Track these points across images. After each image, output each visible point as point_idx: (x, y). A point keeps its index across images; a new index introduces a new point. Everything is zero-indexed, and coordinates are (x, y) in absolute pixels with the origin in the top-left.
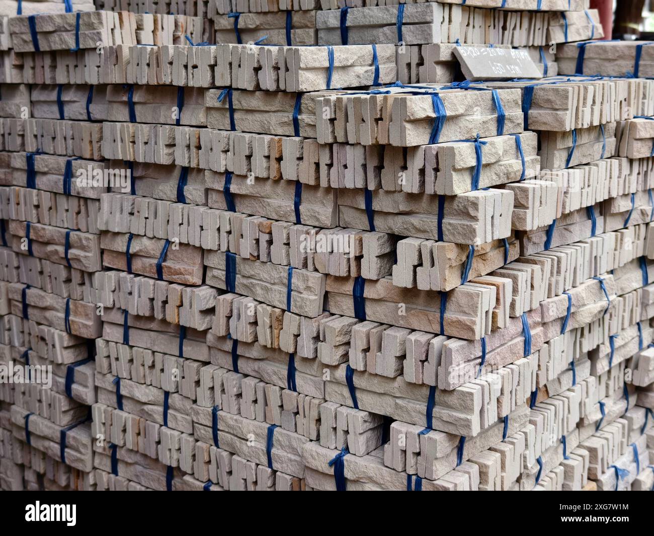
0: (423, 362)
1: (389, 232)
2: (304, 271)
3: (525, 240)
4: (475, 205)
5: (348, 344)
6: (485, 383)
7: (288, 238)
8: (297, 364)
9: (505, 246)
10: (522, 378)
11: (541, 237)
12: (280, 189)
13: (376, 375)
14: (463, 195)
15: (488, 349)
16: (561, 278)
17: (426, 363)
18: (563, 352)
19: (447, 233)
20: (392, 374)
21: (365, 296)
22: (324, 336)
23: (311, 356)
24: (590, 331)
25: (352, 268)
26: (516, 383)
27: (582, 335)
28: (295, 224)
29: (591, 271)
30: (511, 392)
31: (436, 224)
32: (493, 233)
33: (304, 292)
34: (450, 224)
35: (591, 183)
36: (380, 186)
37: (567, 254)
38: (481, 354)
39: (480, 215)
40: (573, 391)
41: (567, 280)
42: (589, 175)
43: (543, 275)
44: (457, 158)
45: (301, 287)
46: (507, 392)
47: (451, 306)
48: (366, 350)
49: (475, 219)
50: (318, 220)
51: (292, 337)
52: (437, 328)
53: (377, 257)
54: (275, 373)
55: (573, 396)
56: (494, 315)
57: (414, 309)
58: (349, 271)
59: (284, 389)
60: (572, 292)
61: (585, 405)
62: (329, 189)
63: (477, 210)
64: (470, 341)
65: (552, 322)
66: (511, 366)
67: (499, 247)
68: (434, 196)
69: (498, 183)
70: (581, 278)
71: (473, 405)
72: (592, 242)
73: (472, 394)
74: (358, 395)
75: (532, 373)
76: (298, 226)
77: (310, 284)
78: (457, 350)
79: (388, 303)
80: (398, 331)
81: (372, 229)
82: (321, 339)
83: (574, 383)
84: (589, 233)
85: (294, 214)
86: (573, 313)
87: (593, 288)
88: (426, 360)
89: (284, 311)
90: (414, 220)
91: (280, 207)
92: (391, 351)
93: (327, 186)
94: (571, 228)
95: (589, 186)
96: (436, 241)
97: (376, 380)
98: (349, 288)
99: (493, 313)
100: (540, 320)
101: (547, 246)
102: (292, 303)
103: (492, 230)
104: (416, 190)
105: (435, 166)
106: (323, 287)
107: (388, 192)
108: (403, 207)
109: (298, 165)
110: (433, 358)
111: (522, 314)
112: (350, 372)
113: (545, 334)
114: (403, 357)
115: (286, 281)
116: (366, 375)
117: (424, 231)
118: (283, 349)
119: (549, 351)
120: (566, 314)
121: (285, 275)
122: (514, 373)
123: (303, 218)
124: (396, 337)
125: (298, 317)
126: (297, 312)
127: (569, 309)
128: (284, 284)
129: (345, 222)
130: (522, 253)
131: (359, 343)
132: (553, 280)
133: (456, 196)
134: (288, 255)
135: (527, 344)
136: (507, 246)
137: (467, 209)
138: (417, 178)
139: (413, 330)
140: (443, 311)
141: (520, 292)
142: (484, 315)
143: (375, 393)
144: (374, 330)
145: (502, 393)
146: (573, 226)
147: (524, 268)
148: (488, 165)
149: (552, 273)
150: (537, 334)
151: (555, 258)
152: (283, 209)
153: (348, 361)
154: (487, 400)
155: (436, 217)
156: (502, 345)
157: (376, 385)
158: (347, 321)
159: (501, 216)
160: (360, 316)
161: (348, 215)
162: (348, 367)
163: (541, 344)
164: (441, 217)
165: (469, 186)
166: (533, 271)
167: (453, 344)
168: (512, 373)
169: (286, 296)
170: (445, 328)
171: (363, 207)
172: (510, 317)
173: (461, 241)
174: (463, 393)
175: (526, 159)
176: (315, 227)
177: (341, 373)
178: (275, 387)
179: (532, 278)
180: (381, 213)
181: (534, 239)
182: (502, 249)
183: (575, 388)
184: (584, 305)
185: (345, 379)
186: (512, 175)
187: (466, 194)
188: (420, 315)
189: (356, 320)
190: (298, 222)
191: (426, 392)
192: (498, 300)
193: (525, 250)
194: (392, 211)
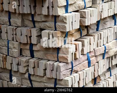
0: (52, 71)
1: (40, 28)
2: (13, 42)
3: (89, 28)
4: (65, 18)
5: (28, 66)
6: (73, 77)
7: (7, 31)
8: (13, 73)
9: (80, 30)
10: (87, 75)
11: (95, 27)
12: (3, 14)
13: (38, 76)
14: (62, 15)
15: (74, 65)
16: (102, 41)
17: (53, 71)
18: (104, 65)
19: (57, 28)
20: (42, 75)
21: (33, 49)
22: (20, 63)
23: (16, 70)
24: (115, 58)
25: (28, 40)
26: (85, 76)
27: (112, 59)
28: (9, 26)
29: (114, 37)
30: (83, 79)
31: (54, 25)
32: (72, 27)
33: (13, 49)
34: (58, 25)
35: (112, 7)
36: (35, 12)
37: (104, 32)
38: (71, 67)
39: (67, 22)
40: (110, 78)
41: (104, 41)
42: (111, 5)
43: (94, 40)
44: (59, 3)
45: (12, 47)
46: (81, 79)
47: (61, 52)
48: (34, 68)
49: (66, 23)
50: (17, 24)
51: (10, 64)
52: (56, 59)
53: (36, 36)
54: (5, 77)
55: (110, 80)
56: (75, 54)
57: (49, 53)
58: (27, 41)
59: (9, 82)
60: (106, 45)
61: (115, 83)
62: (19, 14)
63: (66, 20)
64: (67, 63)
65: (99, 55)
66: (83, 71)
67: (78, 31)
68: (53, 16)
69: (76, 10)
70: (110, 40)
71: (68, 84)
72: (114, 27)
73: (68, 80)
74: (33, 82)
75: (92, 73)
76: (10, 26)
77: (15, 46)
78: (63, 66)
79: (41, 52)
80: (44, 61)
81: (35, 27)
82: (19, 64)
83: (111, 76)
84: (114, 24)
85: (8, 22)
86: (107, 52)
87: (115, 43)
88: (53, 70)
89: (7, 55)
90: (47, 24)
91: (4, 20)
92: (42, 67)
93: (18, 13)
94: (106, 23)
95: (111, 9)
96: (55, 31)
97: (38, 78)
98: (28, 47)
99: (75, 53)
100: (94, 55)
101: (97, 30)
102: (9, 53)
103: (72, 26)
104: (46, 14)
105: (52, 6)
106: (20, 47)
107: (39, 15)
108: (43, 20)
109: (9, 5)
110: (55, 69)
111: (87, 53)
112: (30, 75)
113: (97, 60)
114: (45, 70)
115: (7, 45)
116: (35, 76)
117: (51, 27)
118: (7, 68)
119: (98, 65)
120: (104, 52)
121: (6, 43)
122: (84, 73)
123: (12, 24)
124: (43, 63)
125: (11, 57)
126: (11, 56)
127: (105, 51)
128: (6, 46)
129: (26, 25)
130: (88, 32)
131: (31, 65)
132: (99, 41)
133: (60, 15)
134: (7, 36)
135: (89, 63)
136: (81, 31)
137: (63, 20)
138: (47, 10)
139: (49, 60)
140: (58, 53)
141: (85, 46)
142: (71, 54)
143: (38, 81)
144: (37, 61)
145: (80, 80)
146: (107, 22)
147: (87, 38)
148: (71, 4)
149: (98, 39)
150: (93, 60)
151: (99, 34)
152: (5, 21)
153: (28, 71)
154: (74, 82)
155: (54, 23)
156: (79, 64)
157: (38, 79)
158: (28, 58)
159: (75, 21)
160: (32, 56)
161: (27, 22)
162: (29, 73)
163: (95, 63)
164: (55, 23)
165: (64, 12)
166: (90, 39)
167: (61, 64)
168: (83, 73)
169: (7, 50)
170: (59, 59)
171: (31, 19)
172: (81, 54)
173: (62, 30)
174: (65, 80)
175: (86, 1)
176: (16, 27)
177: (27, 76)
178: (5, 81)
179: (90, 41)
180: (37, 21)
181: (92, 28)
182: (80, 32)
183: (111, 77)
184: (111, 49)
185: (28, 78)
186: (81, 7)
187: (63, 15)
188: (51, 55)
189: (31, 57)
190: (10, 25)
191: (54, 80)
192: (76, 49)
193: (89, 32)
194: (40, 21)
